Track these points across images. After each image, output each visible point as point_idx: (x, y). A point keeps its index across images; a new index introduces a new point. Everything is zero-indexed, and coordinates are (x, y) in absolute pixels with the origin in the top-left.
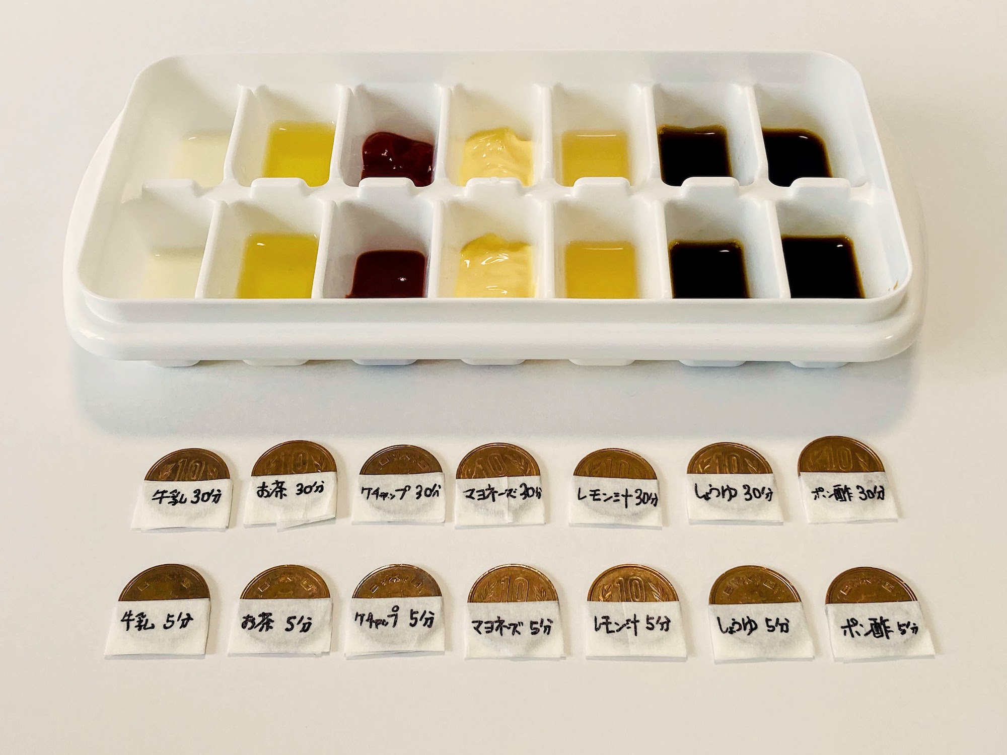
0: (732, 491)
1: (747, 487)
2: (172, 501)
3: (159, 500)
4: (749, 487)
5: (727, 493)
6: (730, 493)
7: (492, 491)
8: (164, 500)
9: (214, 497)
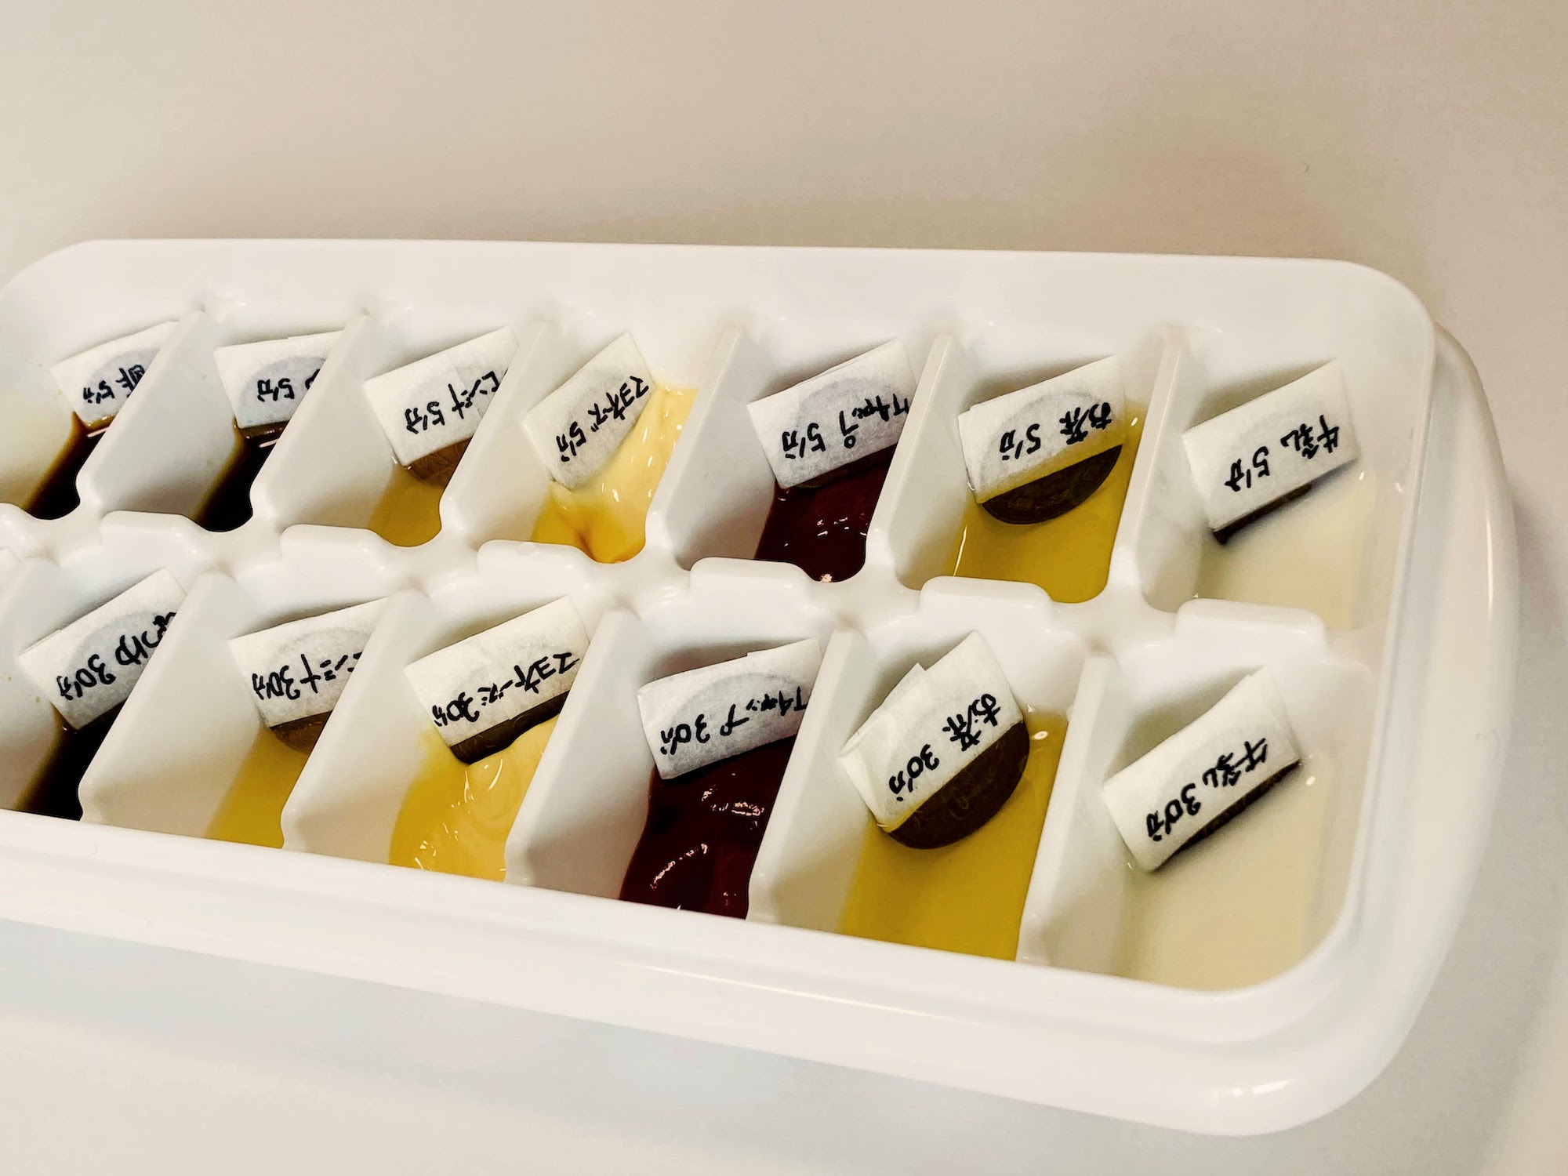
0: (127, 659)
1: (108, 679)
2: (1228, 763)
3: (1252, 746)
4: (103, 681)
5: (133, 649)
6: (128, 653)
7: (527, 683)
8: (1243, 752)
9: (1160, 820)
